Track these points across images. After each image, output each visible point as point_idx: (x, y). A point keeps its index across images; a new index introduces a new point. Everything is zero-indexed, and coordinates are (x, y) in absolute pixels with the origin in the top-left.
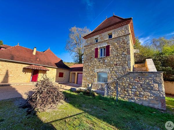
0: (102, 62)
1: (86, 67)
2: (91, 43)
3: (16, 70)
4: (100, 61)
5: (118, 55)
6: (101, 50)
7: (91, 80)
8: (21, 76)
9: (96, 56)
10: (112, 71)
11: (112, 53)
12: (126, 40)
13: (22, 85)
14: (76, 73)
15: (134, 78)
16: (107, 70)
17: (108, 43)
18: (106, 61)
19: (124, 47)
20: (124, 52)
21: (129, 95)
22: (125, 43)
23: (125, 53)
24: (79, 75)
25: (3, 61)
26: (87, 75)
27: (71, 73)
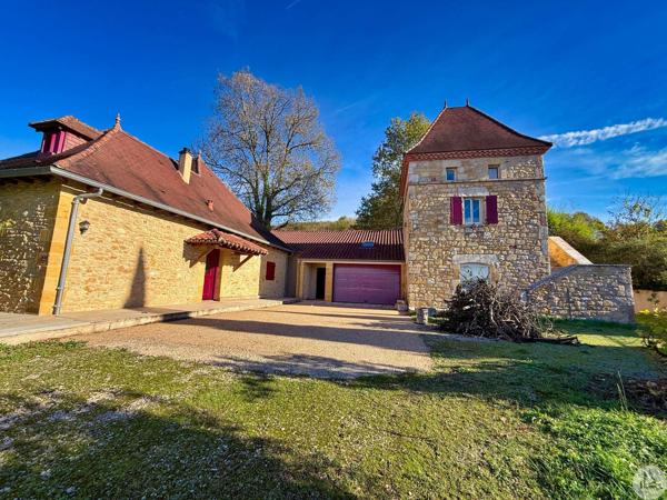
0: (474, 238)
1: (420, 248)
2: (435, 180)
4: (468, 234)
5: (518, 224)
6: (467, 203)
7: (442, 284)
9: (456, 219)
10: (506, 260)
11: (503, 217)
12: (537, 192)
14: (329, 264)
15: (586, 276)
16: (491, 259)
17: (489, 188)
18: (487, 235)
19: (533, 208)
20: (532, 218)
21: (577, 310)
22: (533, 199)
23: (535, 221)
24: (338, 270)
25: (128, 208)
26: (426, 270)
27: (302, 263)
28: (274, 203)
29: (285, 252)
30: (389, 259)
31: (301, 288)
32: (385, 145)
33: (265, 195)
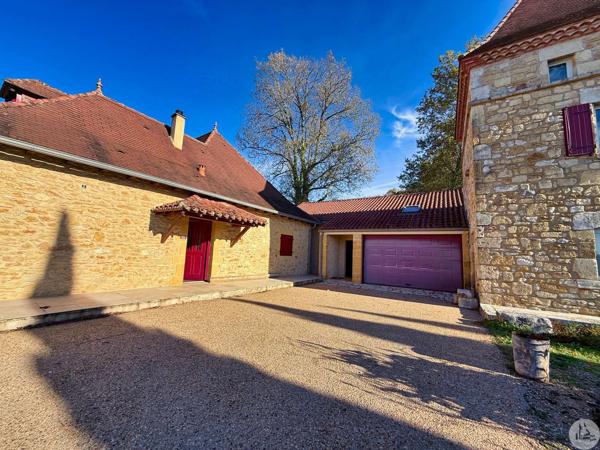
2: (523, 86)
3: (120, 220)
7: (550, 267)
8: (144, 253)
9: (580, 147)
13: (174, 302)
14: (357, 236)
24: (369, 243)
25: (54, 169)
26: (514, 241)
27: (325, 235)
28: (310, 177)
29: (308, 223)
30: (442, 226)
31: (324, 265)
32: (433, 91)
33: (303, 170)
